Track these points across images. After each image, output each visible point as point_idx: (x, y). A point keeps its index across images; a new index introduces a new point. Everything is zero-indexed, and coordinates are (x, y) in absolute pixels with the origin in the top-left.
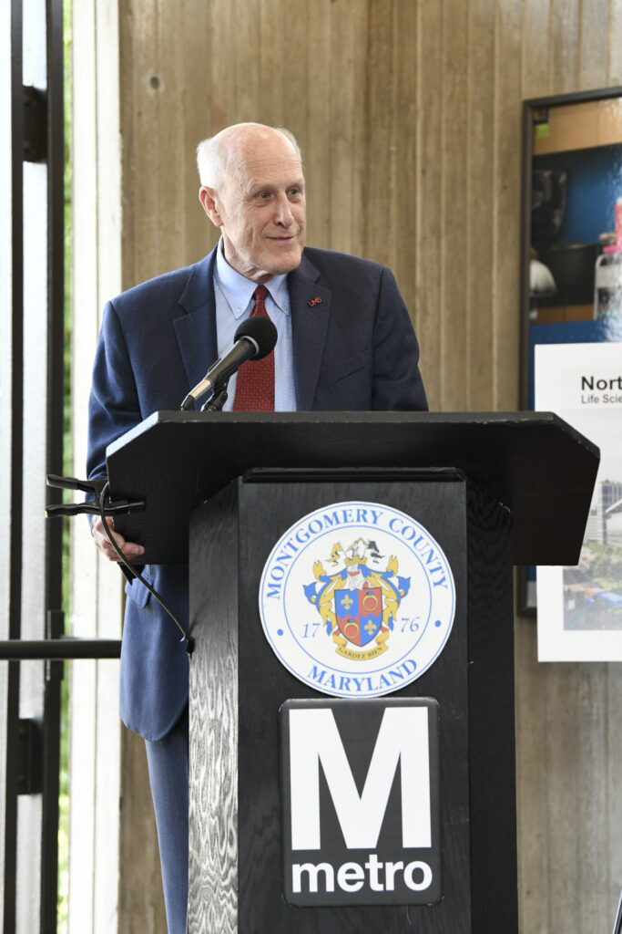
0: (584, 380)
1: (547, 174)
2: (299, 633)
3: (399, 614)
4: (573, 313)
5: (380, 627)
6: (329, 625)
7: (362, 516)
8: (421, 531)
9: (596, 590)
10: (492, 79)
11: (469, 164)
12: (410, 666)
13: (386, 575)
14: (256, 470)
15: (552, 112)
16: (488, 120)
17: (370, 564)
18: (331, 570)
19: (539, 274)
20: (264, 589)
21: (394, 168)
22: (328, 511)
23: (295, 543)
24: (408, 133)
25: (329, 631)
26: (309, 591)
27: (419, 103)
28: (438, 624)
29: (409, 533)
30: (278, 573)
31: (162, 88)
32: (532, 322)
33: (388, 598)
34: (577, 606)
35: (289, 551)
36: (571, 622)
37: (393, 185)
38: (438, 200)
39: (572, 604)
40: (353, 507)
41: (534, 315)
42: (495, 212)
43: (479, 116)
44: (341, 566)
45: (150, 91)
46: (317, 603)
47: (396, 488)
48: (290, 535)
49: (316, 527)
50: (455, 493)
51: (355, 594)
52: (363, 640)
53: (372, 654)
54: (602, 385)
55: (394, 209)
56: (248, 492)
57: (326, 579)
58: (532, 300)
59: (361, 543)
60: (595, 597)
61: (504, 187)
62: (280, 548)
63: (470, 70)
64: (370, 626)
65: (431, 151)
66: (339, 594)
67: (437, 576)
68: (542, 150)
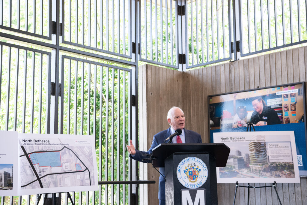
0: (221, 138)
1: (212, 107)
2: (183, 178)
3: (199, 175)
4: (217, 128)
5: (196, 177)
6: (188, 177)
7: (193, 159)
8: (202, 162)
9: (225, 172)
10: (203, 93)
11: (199, 105)
12: (201, 184)
13: (197, 169)
14: (176, 153)
15: (212, 98)
16: (202, 99)
17: (194, 167)
18: (188, 168)
19: (211, 122)
20: (177, 171)
21: (187, 106)
22: (187, 158)
23: (182, 164)
24: (189, 101)
25: (188, 178)
26: (185, 171)
27: (191, 96)
28: (205, 176)
29: (200, 162)
30: (179, 169)
31: (153, 95)
32: (210, 130)
33: (197, 172)
34: (222, 174)
35: (181, 165)
36: (221, 177)
37: (187, 109)
38: (195, 111)
39: (221, 174)
40: (191, 158)
41: (211, 128)
42: (204, 113)
43: (201, 98)
44: (190, 167)
45: (151, 95)
46: (186, 173)
47: (198, 155)
48: (181, 162)
49: (185, 161)
50: (207, 156)
51: (192, 172)
52: (194, 179)
53: (195, 182)
54: (224, 139)
55: (188, 112)
56: (174, 156)
57: (187, 169)
58: (210, 126)
59: (193, 163)
60: (225, 173)
61: (205, 109)
62: (180, 165)
63: (199, 91)
64: (194, 177)
65: (193, 104)
66: (189, 172)
67: (205, 169)
68: (211, 103)
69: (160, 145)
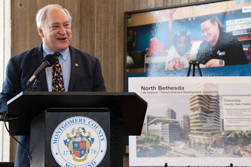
0: (142, 87)
1: (131, 32)
2: (62, 154)
3: (91, 149)
4: (139, 70)
5: (85, 152)
6: (71, 151)
7: (81, 120)
8: (97, 125)
9: (145, 146)
10: (116, 7)
11: (109, 29)
12: (94, 163)
13: (87, 137)
14: (50, 108)
15: (132, 15)
16: (115, 17)
17: (83, 134)
18: (72, 136)
19: (129, 59)
20: (52, 141)
21: (88, 30)
22: (71, 119)
23: (61, 128)
24: (92, 21)
25: (71, 153)
26: (65, 142)
27: (95, 12)
28: (102, 151)
29: (94, 125)
30: (56, 137)
31: (23, 7)
32: (127, 73)
33: (88, 143)
34: (140, 150)
35: (60, 130)
36: (138, 155)
37: (88, 35)
38: (101, 39)
39: (139, 150)
40: (78, 118)
41: (128, 71)
42: (117, 43)
43: (112, 16)
44: (75, 135)
45: (20, 7)
46: (67, 145)
47: (90, 113)
48: (60, 126)
49: (67, 124)
50: (107, 115)
51: (78, 143)
52: (81, 156)
53: (83, 160)
54: (147, 89)
55: (88, 41)
56: (48, 115)
57: (70, 139)
58: (127, 66)
59: (80, 128)
60: (145, 148)
61: (119, 36)
62: (57, 130)
63: (110, 4)
64: (83, 152)
65: (99, 26)
66: (74, 143)
67: (102, 138)
68: (130, 25)
69: (21, 94)
